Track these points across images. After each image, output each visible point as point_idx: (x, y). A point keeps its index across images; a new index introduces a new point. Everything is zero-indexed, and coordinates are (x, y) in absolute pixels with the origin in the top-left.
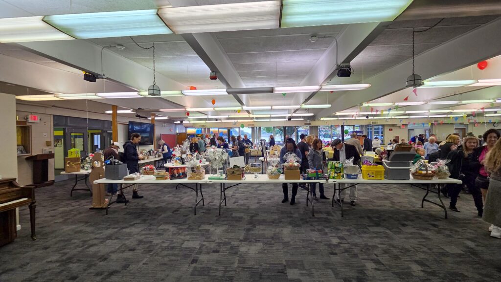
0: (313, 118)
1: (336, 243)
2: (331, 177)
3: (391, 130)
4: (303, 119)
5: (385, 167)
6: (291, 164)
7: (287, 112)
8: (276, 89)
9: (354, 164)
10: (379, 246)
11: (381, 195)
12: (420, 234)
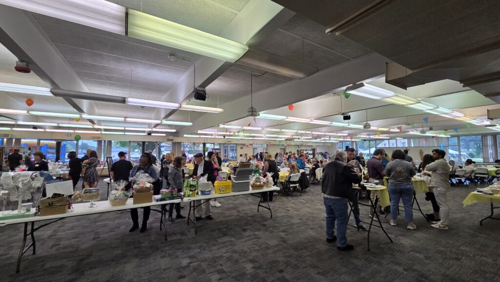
0: (176, 134)
1: (186, 265)
2: (186, 196)
3: (242, 148)
4: (165, 135)
5: (232, 182)
6: (142, 185)
7: (147, 126)
8: (130, 99)
9: (208, 181)
10: (224, 255)
11: (231, 206)
12: (254, 235)
